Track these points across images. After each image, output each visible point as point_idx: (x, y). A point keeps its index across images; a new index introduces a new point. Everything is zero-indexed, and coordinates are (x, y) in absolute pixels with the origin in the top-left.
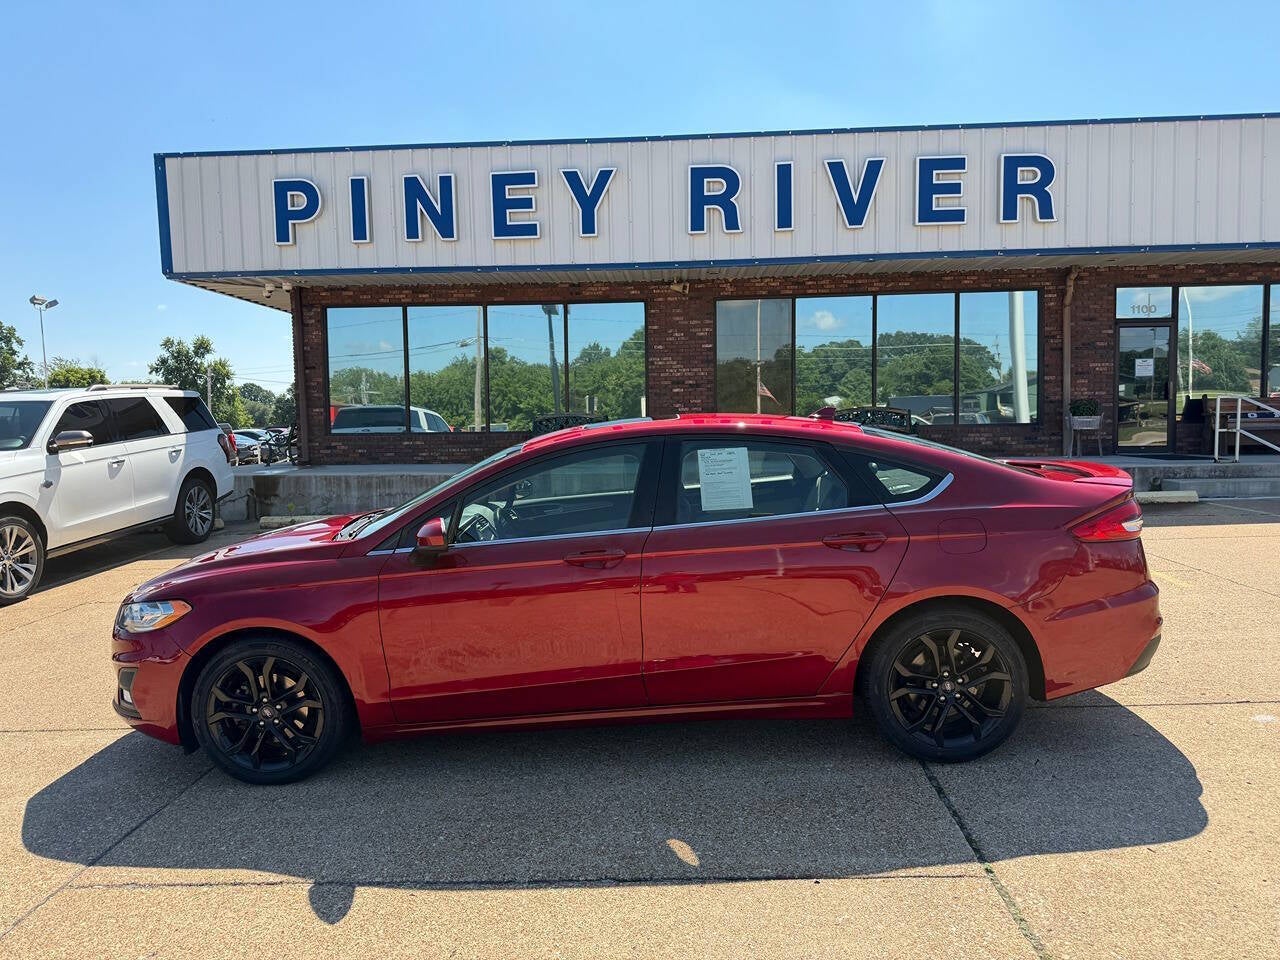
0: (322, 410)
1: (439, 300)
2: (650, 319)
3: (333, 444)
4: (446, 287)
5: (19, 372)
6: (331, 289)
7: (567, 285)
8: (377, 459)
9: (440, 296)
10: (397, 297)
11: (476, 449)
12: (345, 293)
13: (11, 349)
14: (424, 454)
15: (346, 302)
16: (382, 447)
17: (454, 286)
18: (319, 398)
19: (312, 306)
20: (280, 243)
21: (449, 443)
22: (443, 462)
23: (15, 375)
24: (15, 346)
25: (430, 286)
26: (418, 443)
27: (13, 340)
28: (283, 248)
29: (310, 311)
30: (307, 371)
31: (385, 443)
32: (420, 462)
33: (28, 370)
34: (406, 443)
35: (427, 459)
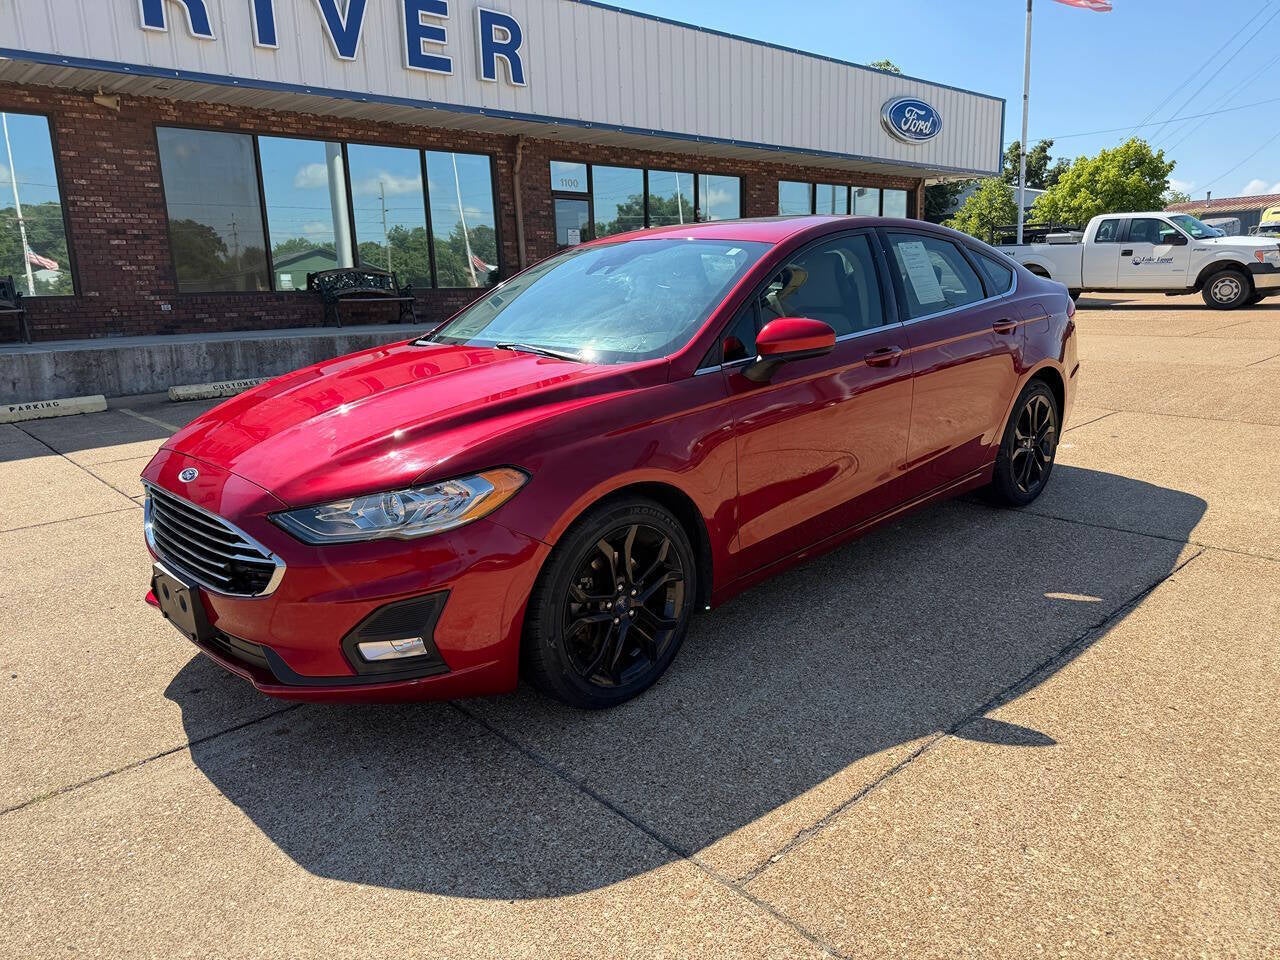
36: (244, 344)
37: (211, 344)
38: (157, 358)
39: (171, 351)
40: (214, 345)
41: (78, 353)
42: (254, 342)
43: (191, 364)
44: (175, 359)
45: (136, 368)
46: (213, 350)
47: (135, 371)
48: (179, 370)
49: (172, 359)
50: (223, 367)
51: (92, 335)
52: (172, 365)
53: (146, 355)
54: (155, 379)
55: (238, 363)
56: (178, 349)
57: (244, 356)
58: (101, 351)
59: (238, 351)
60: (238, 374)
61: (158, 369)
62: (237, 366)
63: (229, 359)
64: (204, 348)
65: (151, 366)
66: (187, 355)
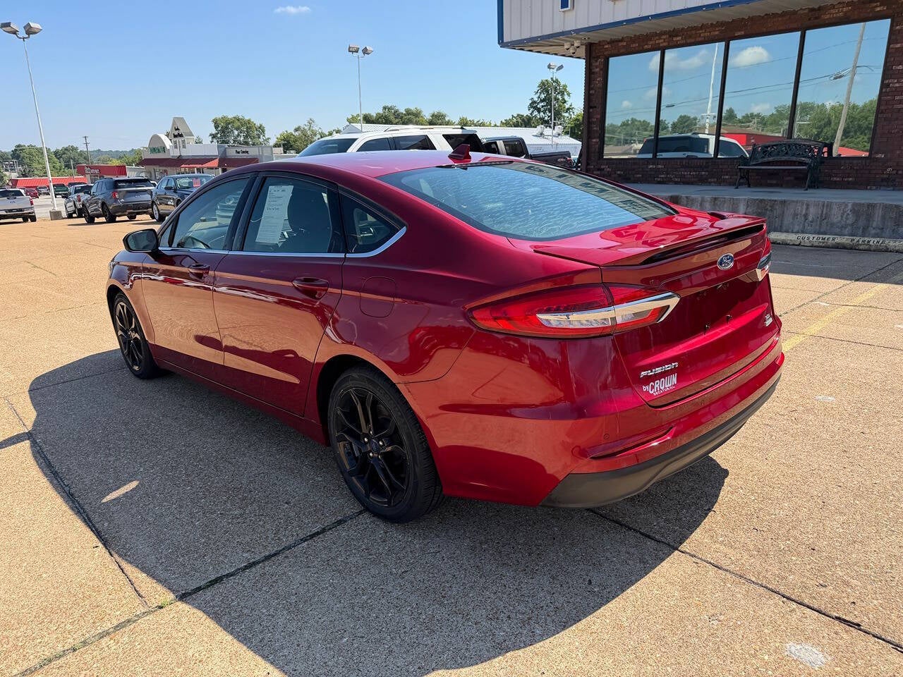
0: (598, 140)
1: (689, 41)
2: (893, 37)
3: (602, 167)
4: (696, 28)
5: (566, 115)
6: (612, 42)
7: (806, 11)
8: (630, 179)
9: (690, 37)
10: (657, 42)
11: (703, 173)
12: (620, 44)
13: (564, 99)
14: (663, 176)
15: (622, 51)
16: (634, 170)
17: (703, 27)
18: (597, 131)
19: (598, 57)
20: (563, 10)
21: (683, 166)
22: (676, 183)
23: (564, 117)
24: (566, 97)
25: (683, 29)
26: (660, 166)
27: (565, 93)
28: (567, 14)
29: (596, 61)
30: (591, 110)
31: (636, 167)
32: (659, 183)
33: (571, 113)
34: (651, 166)
35: (665, 180)
36: (887, 208)
37: (857, 204)
38: (812, 210)
39: (823, 206)
40: (860, 204)
41: (761, 201)
42: (896, 206)
43: (836, 217)
44: (824, 213)
45: (795, 215)
46: (856, 209)
47: (793, 219)
48: (825, 221)
49: (822, 211)
50: (861, 223)
51: (868, 187)
52: (822, 216)
53: (805, 207)
54: (806, 225)
55: (877, 221)
56: (829, 206)
57: (883, 217)
58: (776, 201)
59: (878, 213)
60: (873, 232)
61: (810, 219)
62: (874, 225)
63: (869, 217)
64: (850, 206)
65: (806, 216)
66: (835, 210)
